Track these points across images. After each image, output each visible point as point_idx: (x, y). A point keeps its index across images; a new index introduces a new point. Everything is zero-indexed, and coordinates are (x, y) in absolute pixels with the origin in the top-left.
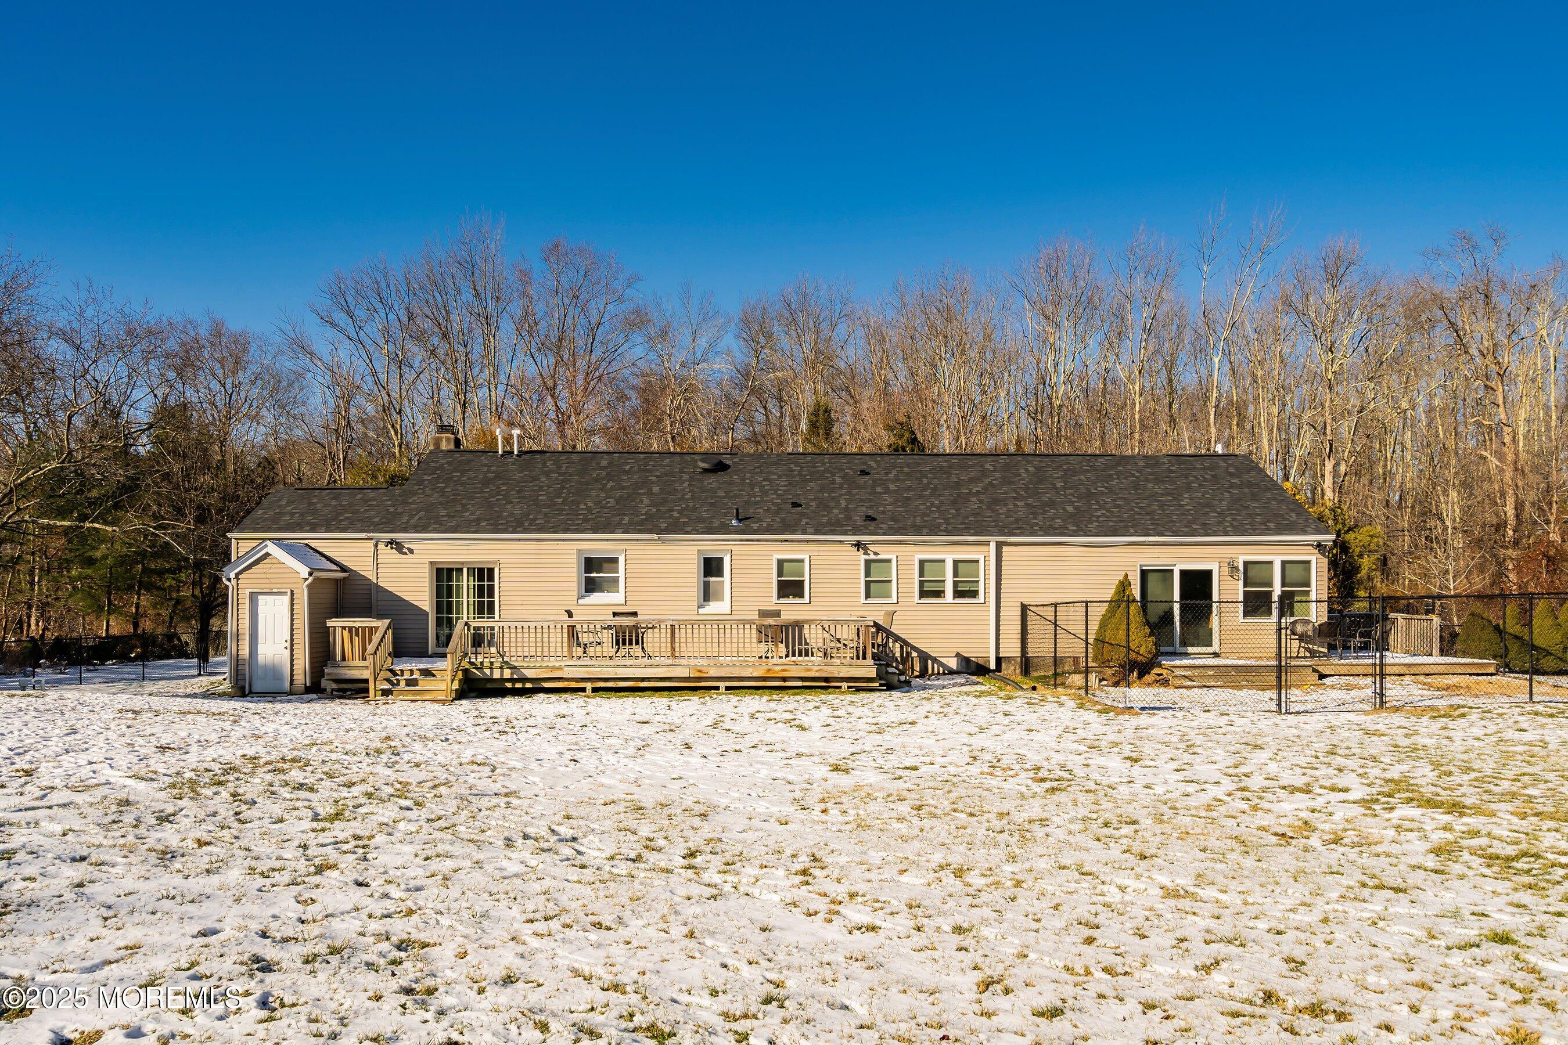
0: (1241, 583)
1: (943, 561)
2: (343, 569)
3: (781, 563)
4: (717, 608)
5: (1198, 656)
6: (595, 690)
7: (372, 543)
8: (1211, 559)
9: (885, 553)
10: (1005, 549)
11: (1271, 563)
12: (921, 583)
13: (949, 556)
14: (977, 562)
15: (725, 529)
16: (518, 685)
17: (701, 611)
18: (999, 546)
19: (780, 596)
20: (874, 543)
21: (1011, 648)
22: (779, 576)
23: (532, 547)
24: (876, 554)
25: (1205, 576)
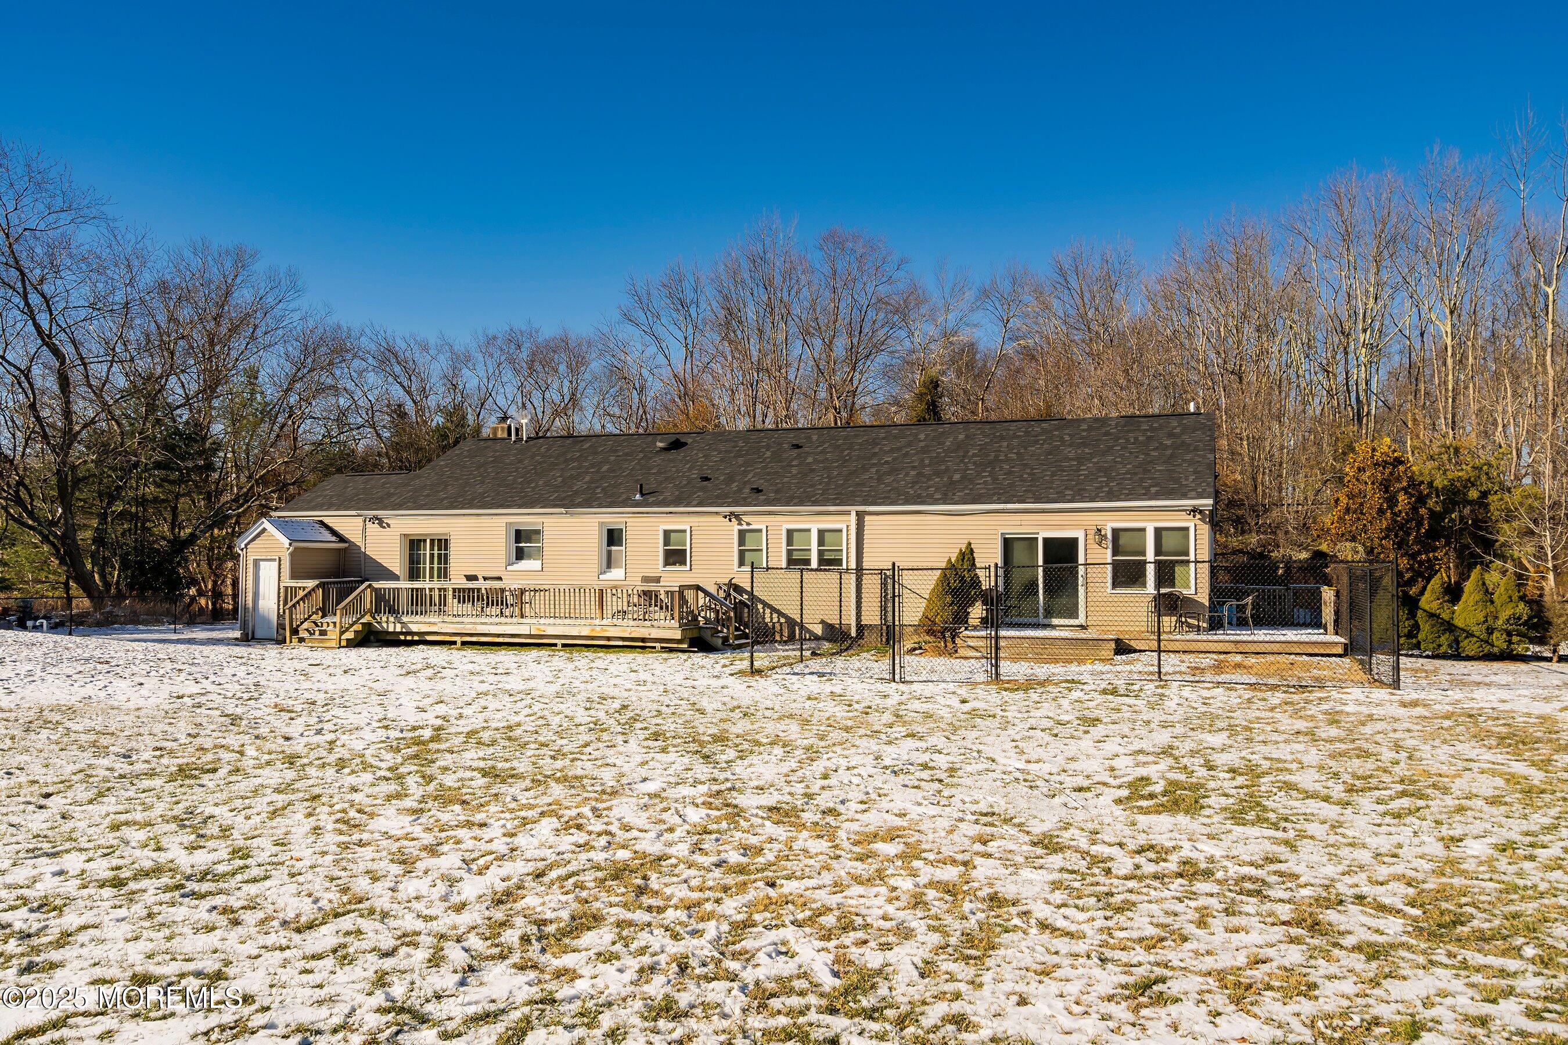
0: (1109, 552)
1: (809, 530)
2: (342, 539)
3: (667, 534)
4: (616, 574)
5: (1062, 629)
6: (464, 643)
7: (361, 519)
8: (1077, 526)
9: (758, 523)
10: (867, 518)
11: (1144, 530)
12: (789, 552)
13: (814, 526)
14: (841, 531)
15: (627, 502)
16: (409, 638)
17: (602, 577)
18: (860, 516)
19: (667, 563)
20: (745, 513)
21: (872, 616)
22: (665, 545)
23: (473, 520)
24: (748, 524)
25: (1071, 544)
